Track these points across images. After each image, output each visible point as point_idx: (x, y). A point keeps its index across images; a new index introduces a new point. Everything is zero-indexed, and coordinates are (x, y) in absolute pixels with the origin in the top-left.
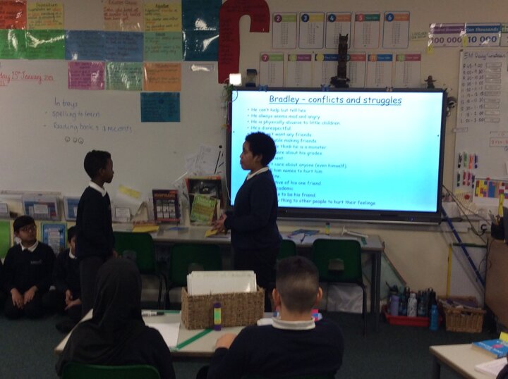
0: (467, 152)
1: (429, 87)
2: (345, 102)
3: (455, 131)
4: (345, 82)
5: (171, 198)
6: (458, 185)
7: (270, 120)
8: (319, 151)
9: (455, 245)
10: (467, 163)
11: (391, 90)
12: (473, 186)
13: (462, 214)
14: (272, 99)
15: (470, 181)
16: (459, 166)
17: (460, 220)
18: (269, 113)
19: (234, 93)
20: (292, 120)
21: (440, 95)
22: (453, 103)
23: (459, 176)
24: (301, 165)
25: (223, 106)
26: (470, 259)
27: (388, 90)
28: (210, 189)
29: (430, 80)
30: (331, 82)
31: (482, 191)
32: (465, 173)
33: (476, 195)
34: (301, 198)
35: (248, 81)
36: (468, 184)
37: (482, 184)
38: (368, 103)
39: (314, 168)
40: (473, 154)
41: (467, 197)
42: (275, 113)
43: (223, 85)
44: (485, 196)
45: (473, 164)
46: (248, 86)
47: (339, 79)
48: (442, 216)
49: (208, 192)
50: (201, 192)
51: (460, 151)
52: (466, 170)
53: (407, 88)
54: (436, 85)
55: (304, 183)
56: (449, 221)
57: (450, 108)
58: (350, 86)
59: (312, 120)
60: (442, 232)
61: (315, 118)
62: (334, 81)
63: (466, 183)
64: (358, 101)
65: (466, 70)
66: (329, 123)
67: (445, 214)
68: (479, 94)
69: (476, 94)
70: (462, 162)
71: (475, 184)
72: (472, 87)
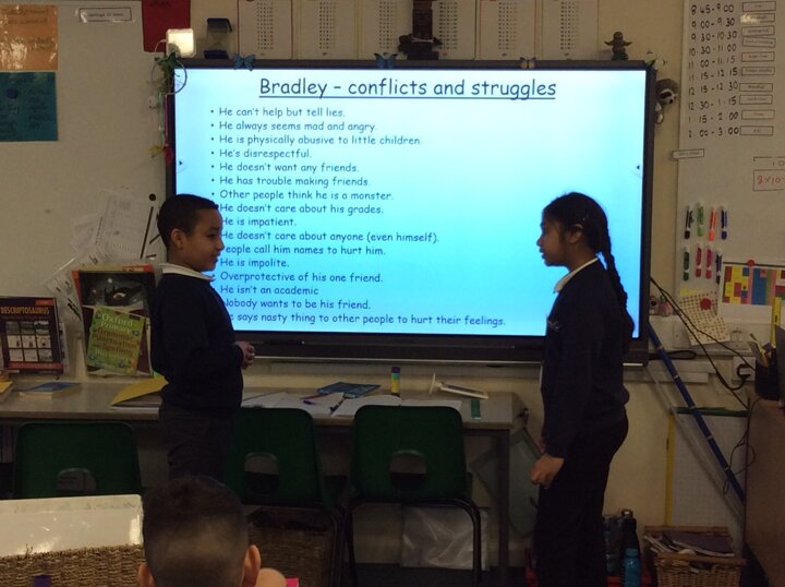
0: (703, 204)
1: (616, 57)
2: (430, 93)
3: (676, 155)
4: (429, 46)
5: (43, 317)
6: (686, 277)
7: (262, 134)
8: (375, 203)
9: (682, 411)
10: (705, 226)
11: (532, 65)
12: (718, 278)
13: (694, 342)
14: (265, 87)
15: (712, 268)
16: (687, 235)
17: (690, 354)
18: (260, 119)
19: (179, 72)
20: (312, 134)
21: (641, 75)
22: (669, 94)
23: (687, 257)
24: (334, 237)
25: (154, 104)
26: (713, 444)
27: (524, 64)
28: (130, 293)
29: (618, 42)
30: (400, 48)
31: (740, 292)
32: (699, 250)
33: (726, 299)
34: (336, 311)
35: (210, 45)
36: (708, 275)
37: (738, 275)
38: (481, 94)
39: (363, 244)
40: (716, 208)
41: (706, 304)
42: (274, 120)
43: (154, 55)
44: (744, 301)
45: (717, 230)
46: (212, 57)
47: (416, 40)
48: (651, 348)
49: (124, 302)
50: (110, 302)
51: (689, 201)
52: (703, 243)
53: (569, 61)
54: (632, 53)
55: (343, 278)
56: (666, 358)
57: (663, 104)
58: (441, 57)
59: (356, 133)
60: (651, 382)
61: (362, 128)
62: (405, 43)
63: (703, 273)
64: (459, 90)
65: (699, 17)
66: (395, 141)
67: (657, 343)
68: (727, 72)
69: (722, 73)
70: (694, 225)
71: (722, 274)
72: (714, 56)
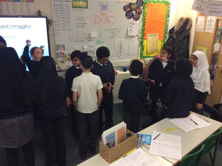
0: (60, 43)
3: (54, 34)
6: (58, 57)
10: (61, 48)
13: (61, 69)
15: (63, 55)
16: (58, 50)
21: (45, 19)
22: (51, 23)
23: (58, 54)
29: (39, 12)
31: (68, 59)
32: (60, 52)
33: (66, 61)
36: (62, 57)
37: (68, 56)
40: (62, 44)
44: (69, 61)
45: (63, 49)
51: (57, 43)
52: (60, 51)
57: (50, 25)
65: (55, 7)
68: (62, 18)
69: (61, 18)
70: (59, 48)
71: (65, 56)
72: (59, 15)
